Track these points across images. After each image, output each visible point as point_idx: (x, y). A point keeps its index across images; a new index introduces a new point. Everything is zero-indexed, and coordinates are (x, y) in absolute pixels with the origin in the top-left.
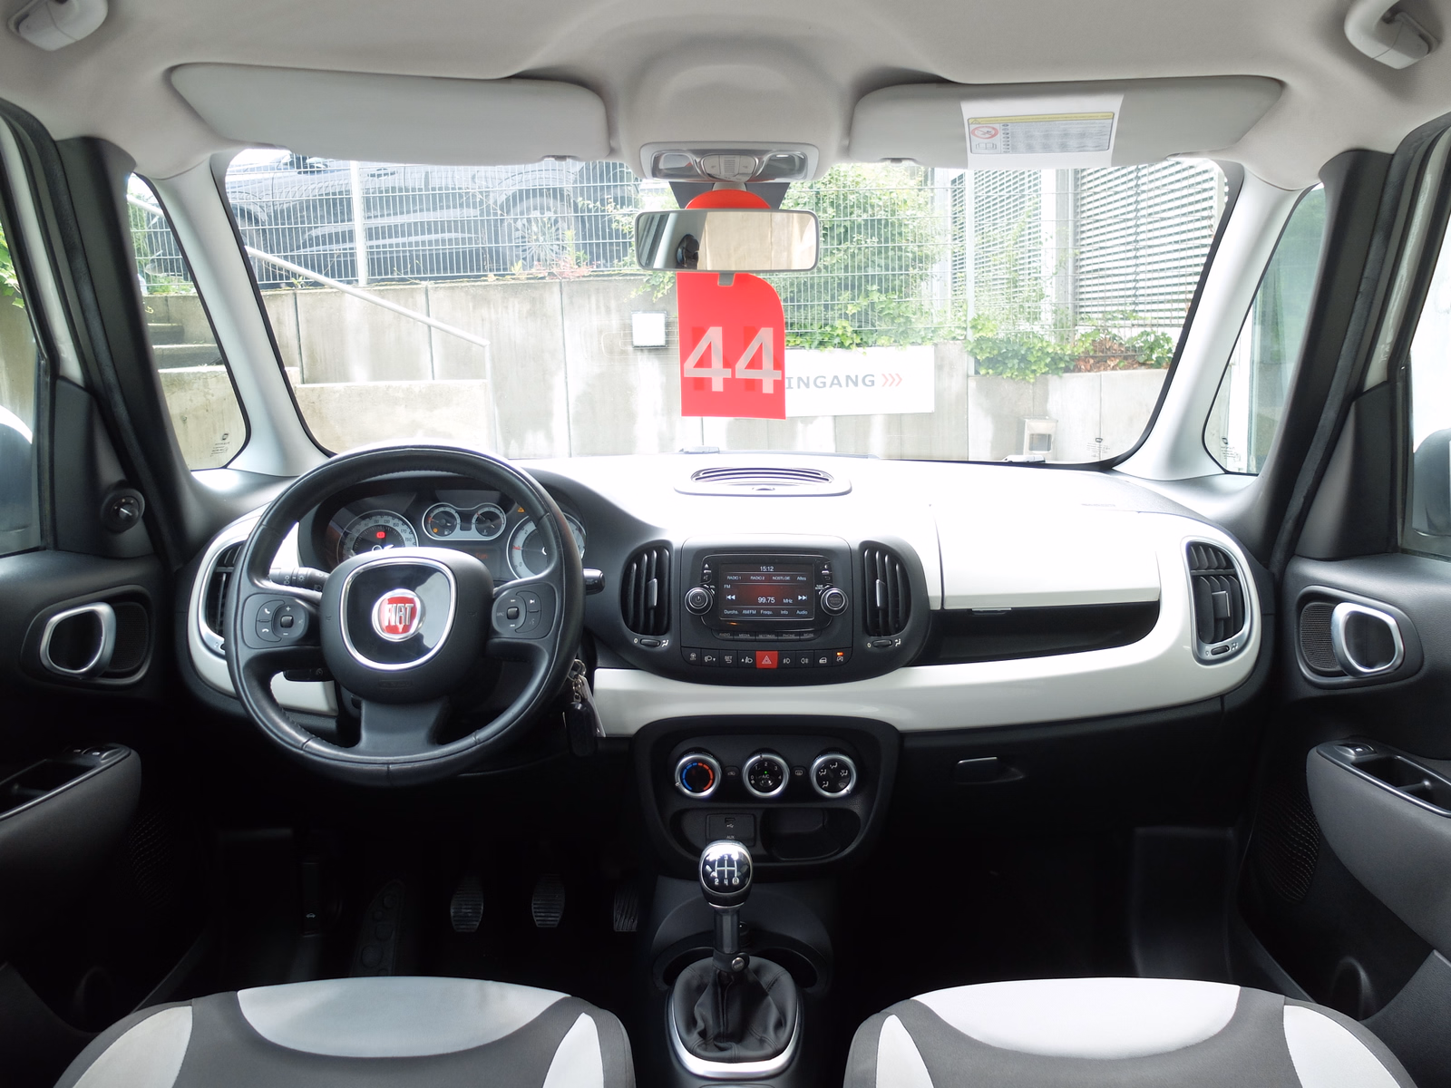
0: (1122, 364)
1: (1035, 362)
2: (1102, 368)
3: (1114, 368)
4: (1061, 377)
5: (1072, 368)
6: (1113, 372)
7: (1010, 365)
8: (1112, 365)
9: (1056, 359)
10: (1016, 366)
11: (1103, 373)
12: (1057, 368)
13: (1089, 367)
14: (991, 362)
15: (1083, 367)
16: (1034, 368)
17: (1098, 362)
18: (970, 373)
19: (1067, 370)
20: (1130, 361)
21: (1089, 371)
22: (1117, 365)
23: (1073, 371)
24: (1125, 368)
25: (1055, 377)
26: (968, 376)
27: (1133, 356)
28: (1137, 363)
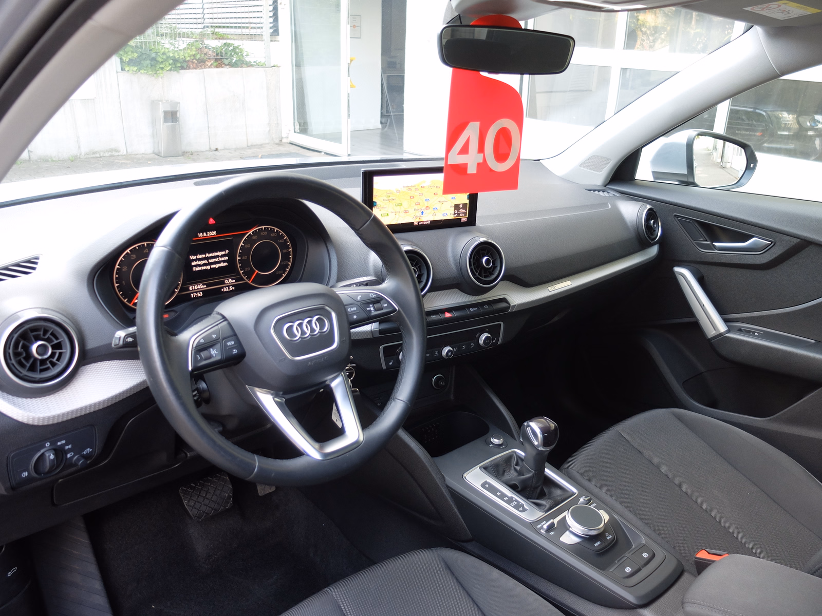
0: (215, 64)
1: (162, 62)
2: (203, 67)
3: (210, 67)
4: (178, 72)
5: (185, 67)
6: (209, 69)
7: (145, 65)
8: (209, 64)
9: (175, 61)
10: (149, 66)
11: (205, 70)
12: (176, 67)
13: (195, 66)
14: (131, 62)
15: (191, 66)
16: (162, 66)
17: (199, 63)
18: (118, 70)
19: (182, 68)
20: (220, 62)
21: (196, 69)
22: (211, 64)
23: (186, 69)
24: (217, 67)
25: (175, 72)
26: (117, 73)
27: (221, 59)
28: (224, 64)
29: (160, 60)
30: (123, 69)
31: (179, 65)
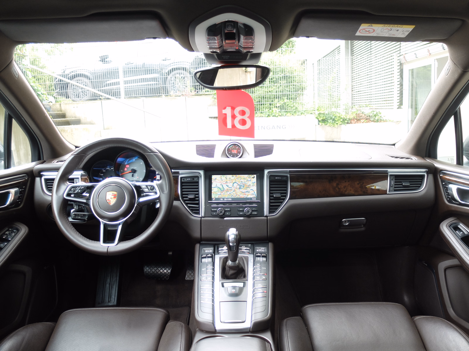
6: (362, 124)
8: (362, 121)
9: (344, 120)
10: (331, 122)
14: (324, 121)
16: (337, 122)
17: (358, 121)
19: (348, 123)
21: (355, 123)
24: (367, 122)
25: (344, 125)
26: (316, 125)
27: (368, 119)
28: (371, 121)
29: (337, 120)
30: (319, 124)
31: (346, 121)
